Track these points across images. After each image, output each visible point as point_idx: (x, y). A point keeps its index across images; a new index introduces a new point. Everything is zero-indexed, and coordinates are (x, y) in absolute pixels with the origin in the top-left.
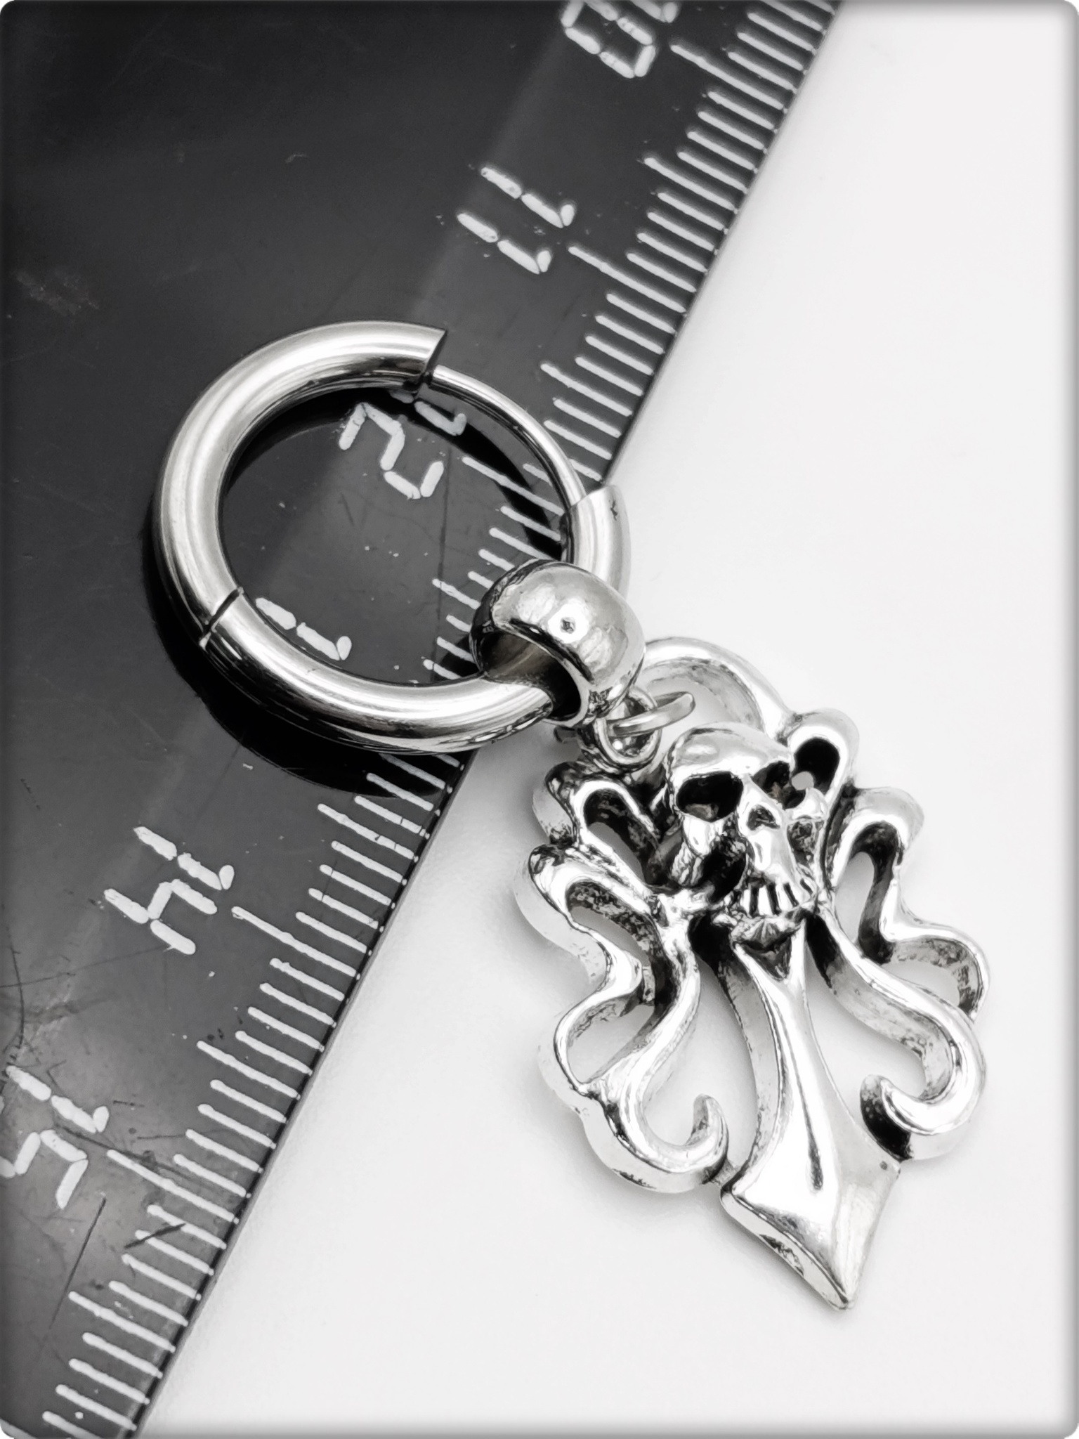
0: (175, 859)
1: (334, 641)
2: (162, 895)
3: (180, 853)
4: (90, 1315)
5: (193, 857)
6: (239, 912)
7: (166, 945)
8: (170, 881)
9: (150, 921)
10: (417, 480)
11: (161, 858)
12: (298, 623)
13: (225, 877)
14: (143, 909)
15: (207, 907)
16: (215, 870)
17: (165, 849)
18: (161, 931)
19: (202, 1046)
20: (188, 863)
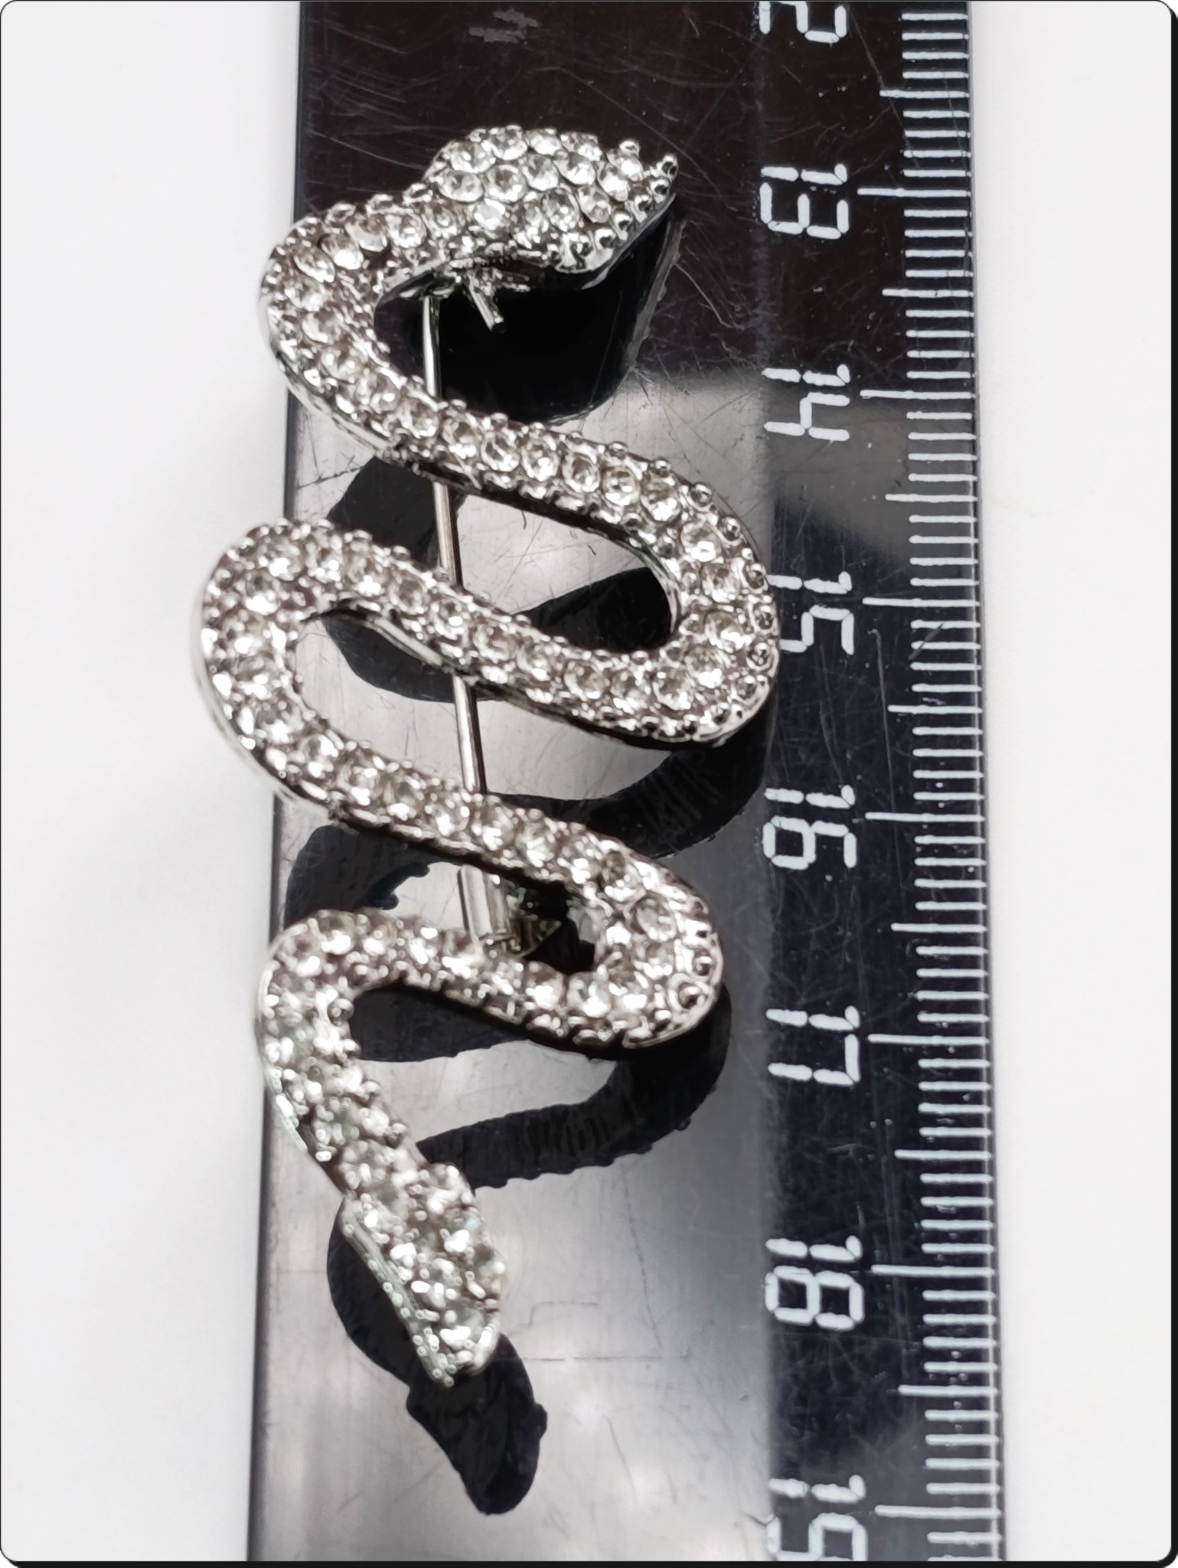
0: (802, 380)
1: (831, 170)
2: (806, 406)
3: (802, 372)
4: (909, 715)
5: (814, 372)
6: (866, 393)
7: (828, 441)
8: (806, 396)
9: (807, 431)
10: (830, 26)
11: (791, 384)
12: (800, 172)
13: (843, 374)
14: (797, 425)
15: (842, 401)
16: (833, 371)
17: (791, 375)
18: (819, 433)
19: (889, 497)
20: (811, 377)
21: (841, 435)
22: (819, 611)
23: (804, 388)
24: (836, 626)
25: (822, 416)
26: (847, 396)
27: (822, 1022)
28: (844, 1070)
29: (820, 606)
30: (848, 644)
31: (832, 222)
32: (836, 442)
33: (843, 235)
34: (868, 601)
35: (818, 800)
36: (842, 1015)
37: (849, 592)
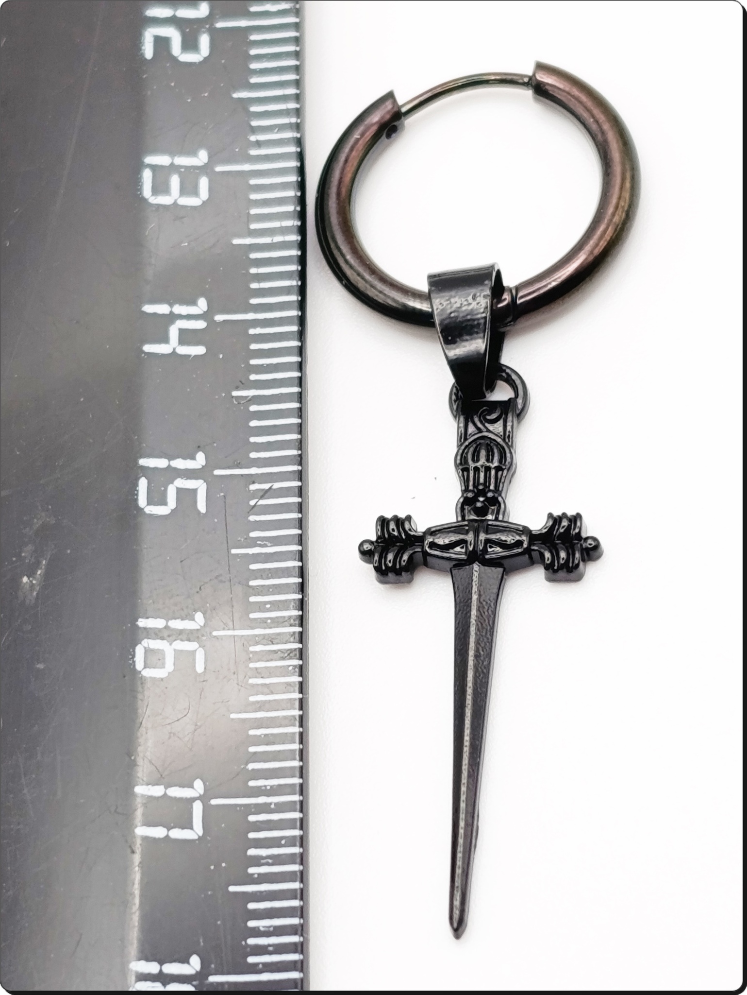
0: (171, 311)
1: (195, 155)
2: (174, 332)
3: (171, 305)
4: (246, 555)
5: (180, 305)
6: (219, 317)
8: (174, 323)
9: (174, 349)
11: (163, 315)
12: (172, 159)
13: (202, 305)
14: (167, 345)
15: (201, 325)
16: (195, 303)
17: (163, 309)
18: (183, 350)
19: (234, 393)
20: (178, 309)
21: (200, 350)
22: (180, 483)
23: (172, 318)
24: (194, 491)
25: (186, 337)
26: (205, 321)
27: (175, 792)
28: (191, 828)
29: (182, 479)
30: (202, 506)
31: (195, 192)
32: (196, 356)
33: (204, 202)
34: (217, 472)
35: (177, 624)
36: (191, 786)
37: (203, 466)
